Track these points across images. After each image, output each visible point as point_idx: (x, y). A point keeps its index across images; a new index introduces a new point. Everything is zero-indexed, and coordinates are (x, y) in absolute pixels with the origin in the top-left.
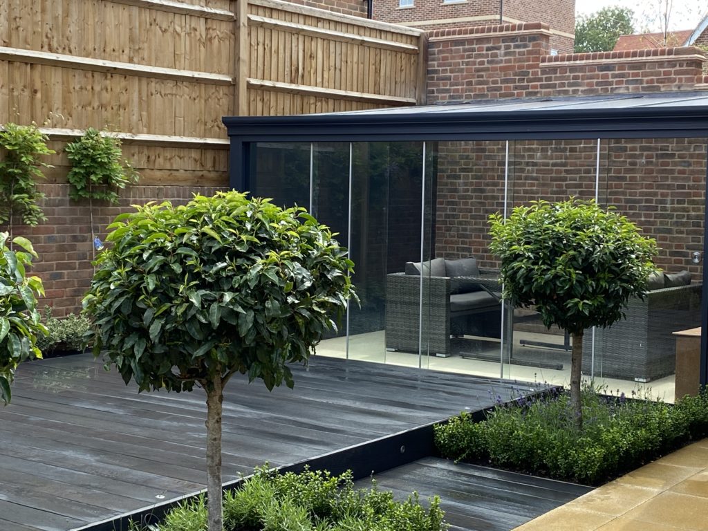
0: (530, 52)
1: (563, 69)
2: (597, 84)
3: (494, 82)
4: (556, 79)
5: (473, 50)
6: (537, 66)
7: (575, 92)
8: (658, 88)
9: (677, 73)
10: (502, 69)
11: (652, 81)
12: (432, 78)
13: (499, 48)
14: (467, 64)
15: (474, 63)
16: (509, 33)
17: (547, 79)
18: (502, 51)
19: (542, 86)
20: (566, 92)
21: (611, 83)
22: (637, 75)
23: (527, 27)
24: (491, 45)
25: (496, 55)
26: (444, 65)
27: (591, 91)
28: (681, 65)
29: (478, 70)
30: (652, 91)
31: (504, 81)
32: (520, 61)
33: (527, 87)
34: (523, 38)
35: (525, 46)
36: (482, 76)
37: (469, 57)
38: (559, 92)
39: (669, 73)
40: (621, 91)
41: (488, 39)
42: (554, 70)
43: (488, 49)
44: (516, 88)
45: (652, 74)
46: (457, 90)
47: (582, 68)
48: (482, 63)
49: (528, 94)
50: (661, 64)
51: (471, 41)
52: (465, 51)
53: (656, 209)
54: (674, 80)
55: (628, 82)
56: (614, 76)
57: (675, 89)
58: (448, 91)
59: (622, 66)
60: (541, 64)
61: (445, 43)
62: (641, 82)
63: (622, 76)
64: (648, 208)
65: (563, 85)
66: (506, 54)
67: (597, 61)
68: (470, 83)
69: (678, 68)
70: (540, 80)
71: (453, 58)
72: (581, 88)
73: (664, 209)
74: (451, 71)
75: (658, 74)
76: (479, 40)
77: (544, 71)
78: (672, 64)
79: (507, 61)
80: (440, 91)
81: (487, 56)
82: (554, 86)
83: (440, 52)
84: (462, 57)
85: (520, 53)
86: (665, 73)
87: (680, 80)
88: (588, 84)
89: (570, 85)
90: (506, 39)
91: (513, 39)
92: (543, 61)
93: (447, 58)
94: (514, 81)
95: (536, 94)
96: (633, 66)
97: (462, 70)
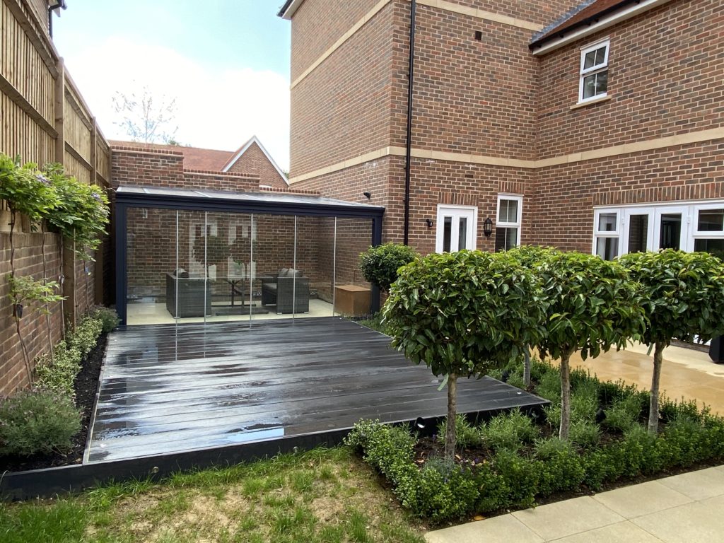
0: (177, 166)
1: (197, 176)
2: (215, 185)
3: (156, 178)
5: (142, 160)
6: (182, 173)
7: (203, 188)
8: (244, 190)
9: (251, 185)
10: (161, 172)
11: (241, 187)
13: (159, 161)
14: (138, 166)
15: (143, 167)
16: (165, 154)
17: (187, 180)
19: (185, 183)
21: (221, 186)
22: (234, 183)
23: (174, 153)
24: (154, 159)
25: (157, 165)
26: (123, 165)
27: (212, 188)
29: (146, 171)
31: (162, 178)
32: (171, 169)
33: (177, 183)
34: (173, 158)
35: (174, 162)
36: (148, 174)
37: (140, 163)
38: (195, 187)
39: (248, 184)
40: (227, 190)
41: (152, 156)
42: (192, 176)
43: (151, 161)
44: (170, 182)
45: (240, 184)
46: (133, 180)
47: (206, 177)
49: (177, 186)
50: (245, 180)
51: (141, 155)
54: (251, 188)
55: (229, 186)
56: (222, 183)
57: (251, 192)
58: (126, 179)
59: (226, 179)
60: (185, 173)
61: (124, 153)
62: (236, 187)
63: (227, 183)
65: (197, 184)
66: (163, 165)
67: (214, 175)
68: (141, 177)
69: (251, 183)
70: (184, 180)
71: (129, 162)
72: (206, 186)
74: (128, 169)
75: (243, 184)
76: (145, 155)
77: (186, 176)
78: (250, 180)
79: (163, 168)
81: (151, 164)
82: (191, 184)
83: (120, 158)
84: (135, 163)
85: (171, 165)
86: (246, 184)
88: (210, 185)
89: (200, 184)
90: (162, 157)
92: (185, 171)
93: (125, 162)
94: (169, 179)
95: (182, 186)
96: (231, 179)
97: (135, 170)
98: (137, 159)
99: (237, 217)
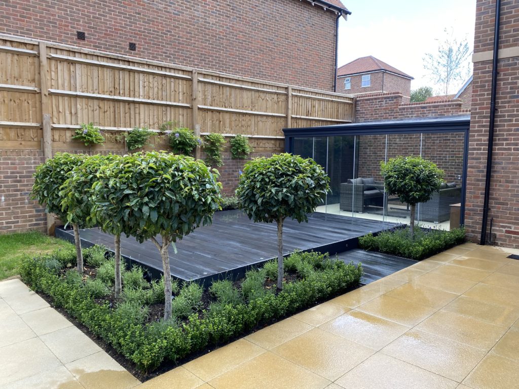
0: (394, 103)
1: (407, 108)
2: (421, 113)
4: (405, 112)
5: (373, 102)
6: (397, 108)
7: (412, 117)
8: (444, 115)
9: (451, 109)
10: (384, 109)
11: (442, 112)
12: (358, 113)
15: (374, 107)
16: (387, 96)
18: (384, 102)
19: (399, 115)
20: (408, 117)
21: (426, 113)
22: (436, 110)
23: (393, 93)
24: (380, 100)
25: (382, 104)
26: (362, 108)
27: (418, 116)
28: (453, 106)
29: (375, 110)
30: (441, 115)
31: (384, 113)
32: (391, 106)
33: (394, 115)
34: (392, 97)
35: (393, 100)
36: (377, 112)
37: (372, 105)
38: (406, 117)
39: (448, 109)
40: (430, 116)
41: (379, 98)
42: (404, 109)
43: (379, 102)
44: (389, 116)
46: (367, 117)
47: (414, 108)
48: (377, 107)
49: (394, 118)
50: (445, 106)
51: (372, 99)
52: (370, 103)
53: (442, 159)
54: (450, 112)
55: (432, 113)
56: (427, 111)
58: (364, 117)
59: (430, 107)
61: (363, 100)
63: (430, 110)
64: (439, 159)
65: (407, 114)
66: (386, 104)
67: (421, 105)
68: (372, 114)
69: (452, 107)
70: (398, 112)
71: (366, 105)
72: (414, 115)
73: (446, 159)
74: (365, 110)
75: (444, 109)
76: (375, 99)
77: (400, 109)
78: (449, 105)
79: (386, 106)
80: (361, 118)
81: (378, 104)
82: (404, 115)
83: (361, 103)
84: (369, 105)
85: (391, 103)
86: (447, 109)
87: (453, 111)
88: (417, 114)
89: (410, 114)
90: (385, 98)
91: (388, 98)
92: (400, 105)
94: (388, 113)
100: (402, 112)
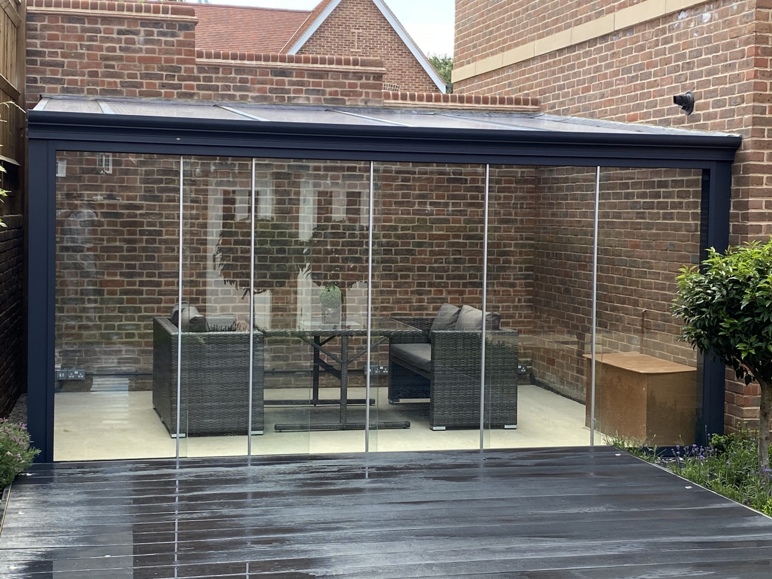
0: (181, 44)
1: (228, 69)
2: (271, 91)
3: (130, 76)
4: (218, 79)
5: (98, 31)
6: (193, 62)
7: (243, 98)
8: (344, 101)
9: (363, 86)
10: (141, 60)
11: (336, 93)
12: (34, 62)
13: (137, 33)
14: (89, 48)
15: (100, 49)
16: (151, 15)
17: (206, 79)
18: (141, 38)
19: (199, 87)
20: (232, 97)
21: (288, 92)
22: (319, 84)
24: (124, 27)
25: (133, 42)
26: (53, 46)
27: (265, 98)
28: (368, 78)
29: (106, 58)
30: (336, 104)
31: (145, 76)
32: (167, 52)
33: (179, 87)
34: (171, 24)
35: (173, 35)
36: (113, 67)
37: (91, 39)
38: (223, 97)
39: (355, 86)
40: (301, 101)
41: (120, 20)
42: (216, 68)
43: (120, 32)
44: (163, 86)
45: (336, 85)
46: (75, 82)
47: (251, 70)
48: (113, 49)
49: (181, 95)
50: (346, 74)
51: (93, 19)
54: (361, 94)
55: (307, 91)
56: (292, 83)
57: (361, 104)
58: (59, 81)
59: (300, 73)
60: (198, 60)
61: (53, 16)
62: (323, 93)
63: (302, 84)
65: (228, 88)
66: (146, 42)
67: (271, 64)
68: (94, 74)
69: (364, 81)
70: (197, 79)
72: (251, 94)
74: (64, 55)
75: (343, 85)
76: (105, 20)
77: (201, 68)
78: (358, 75)
79: (148, 51)
81: (119, 41)
82: (216, 88)
84: (81, 38)
85: (166, 43)
86: (351, 85)
87: (367, 94)
88: (259, 90)
89: (236, 89)
90: (145, 23)
91: (156, 23)
92: (200, 55)
93: (56, 37)
94: (160, 77)
95: (191, 95)
96: (314, 74)
97: (81, 56)
98: (84, 30)
99: (326, 169)
100: (210, 79)
